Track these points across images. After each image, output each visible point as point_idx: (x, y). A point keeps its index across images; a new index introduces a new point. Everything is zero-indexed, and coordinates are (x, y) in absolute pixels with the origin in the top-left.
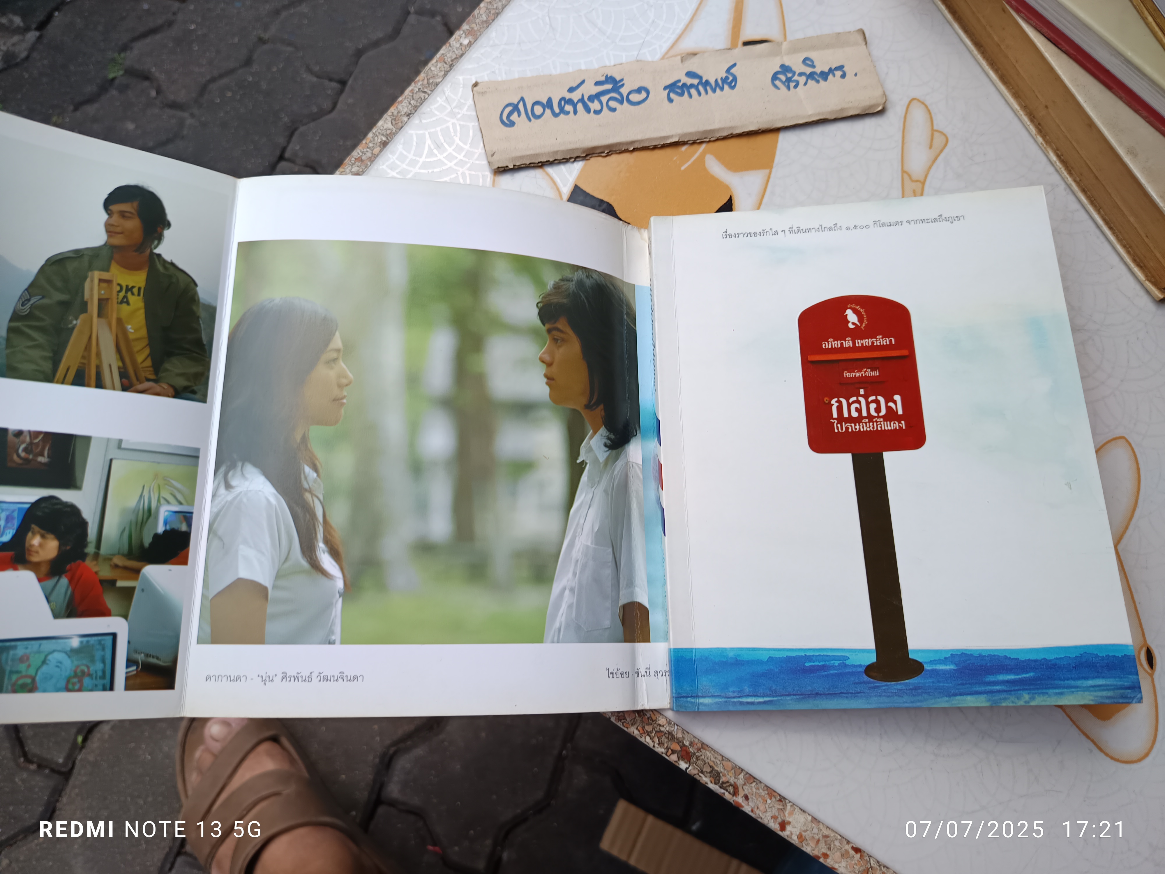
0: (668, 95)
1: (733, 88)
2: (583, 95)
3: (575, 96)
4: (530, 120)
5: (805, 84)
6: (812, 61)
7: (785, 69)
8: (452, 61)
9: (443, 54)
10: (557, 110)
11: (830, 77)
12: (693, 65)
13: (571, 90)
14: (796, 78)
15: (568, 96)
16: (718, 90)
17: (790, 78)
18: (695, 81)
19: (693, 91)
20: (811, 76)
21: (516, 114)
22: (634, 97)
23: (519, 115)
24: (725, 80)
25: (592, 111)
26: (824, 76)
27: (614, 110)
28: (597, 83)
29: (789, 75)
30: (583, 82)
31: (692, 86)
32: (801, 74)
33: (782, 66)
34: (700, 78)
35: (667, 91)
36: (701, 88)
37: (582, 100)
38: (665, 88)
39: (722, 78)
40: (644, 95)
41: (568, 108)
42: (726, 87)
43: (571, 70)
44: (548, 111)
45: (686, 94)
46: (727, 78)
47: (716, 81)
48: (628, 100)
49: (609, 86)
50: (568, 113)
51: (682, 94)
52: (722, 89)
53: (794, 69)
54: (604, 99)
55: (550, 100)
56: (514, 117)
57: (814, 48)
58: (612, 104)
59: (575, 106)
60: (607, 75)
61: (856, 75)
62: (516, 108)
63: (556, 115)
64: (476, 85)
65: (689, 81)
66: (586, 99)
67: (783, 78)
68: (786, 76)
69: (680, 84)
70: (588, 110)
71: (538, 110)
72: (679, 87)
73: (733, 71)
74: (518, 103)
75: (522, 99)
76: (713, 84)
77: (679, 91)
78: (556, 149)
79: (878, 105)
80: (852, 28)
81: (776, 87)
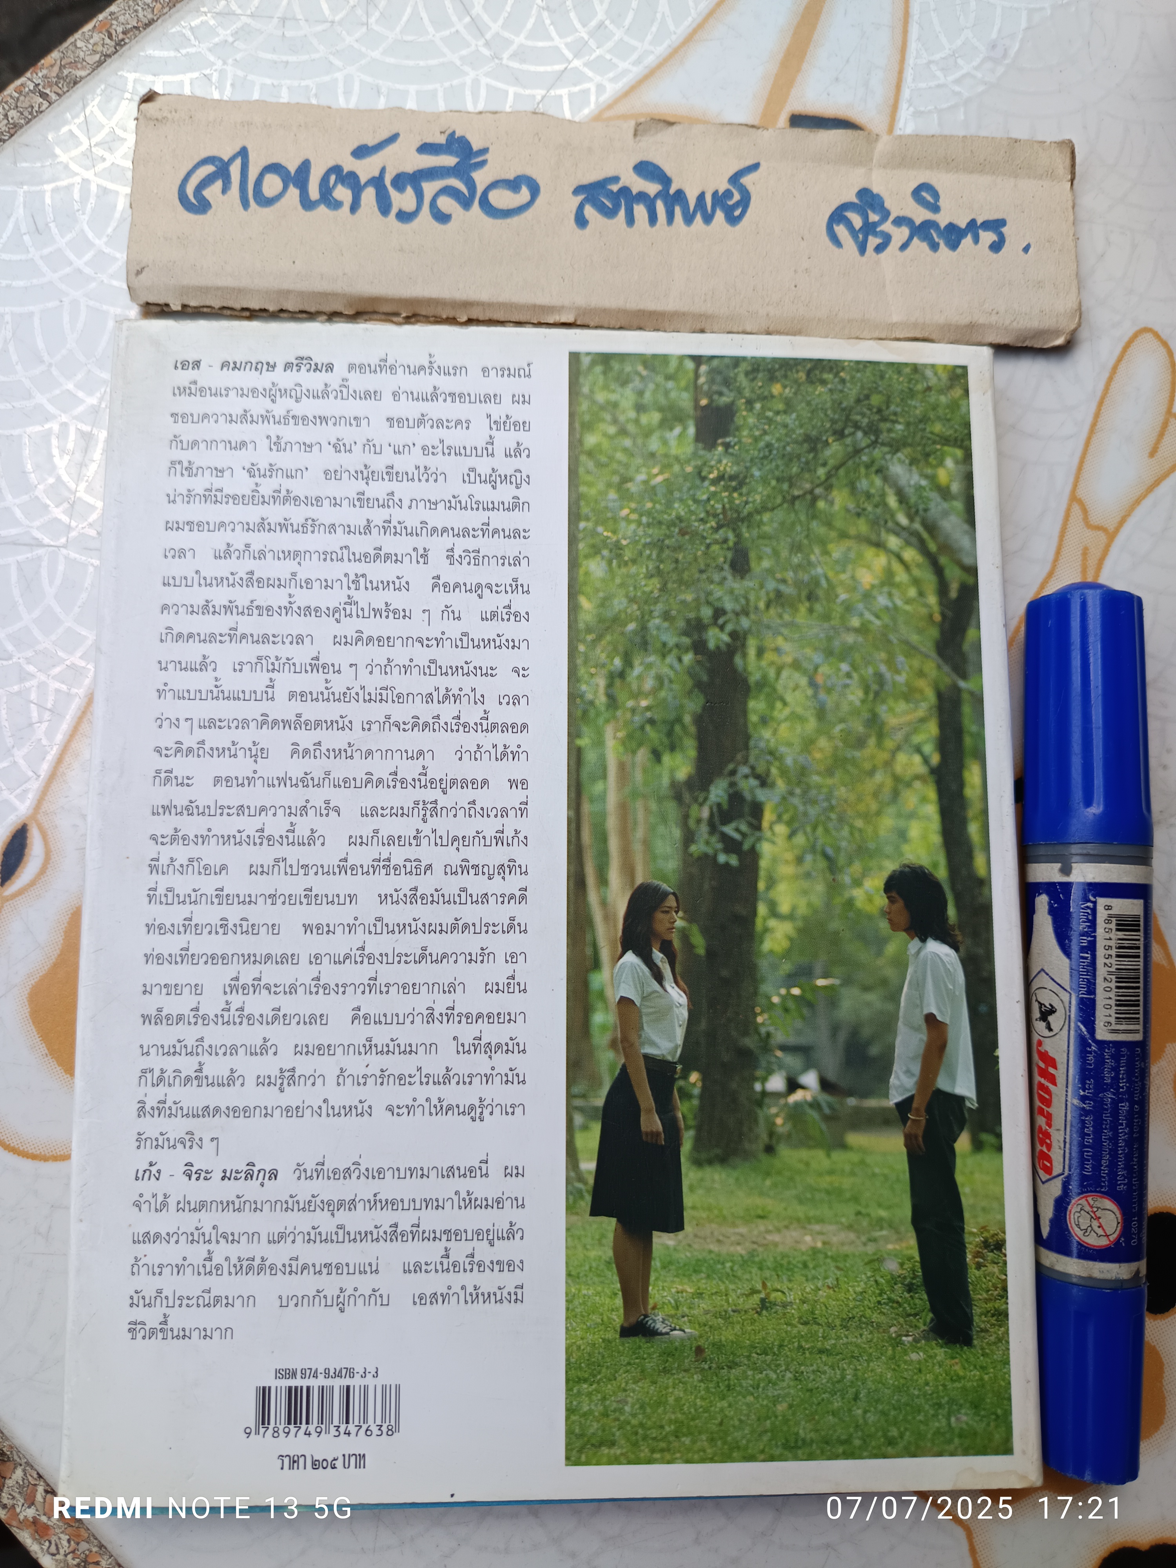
0: (581, 207)
1: (733, 220)
2: (383, 171)
3: (366, 169)
4: (245, 204)
5: (904, 247)
6: (936, 195)
7: (869, 200)
8: (124, 33)
9: (112, 14)
10: (314, 192)
11: (968, 241)
12: (659, 148)
13: (361, 152)
14: (887, 227)
15: (349, 164)
16: (698, 218)
17: (875, 225)
18: (652, 188)
19: (640, 211)
20: (923, 230)
21: (219, 184)
22: (501, 198)
23: (225, 190)
24: (720, 199)
25: (394, 211)
26: (953, 237)
27: (442, 218)
28: (426, 148)
29: (874, 217)
30: (393, 138)
31: (642, 197)
32: (899, 221)
33: (865, 193)
34: (666, 181)
35: (581, 198)
36: (660, 207)
37: (377, 182)
38: (578, 190)
39: (715, 194)
40: (525, 194)
41: (342, 193)
42: (720, 215)
43: (382, 104)
44: (293, 193)
45: (622, 213)
46: (728, 194)
47: (701, 197)
48: (485, 203)
49: (449, 161)
50: (337, 205)
51: (610, 213)
52: (708, 219)
53: (889, 203)
54: (430, 188)
55: (305, 167)
56: (213, 192)
57: (948, 164)
58: (446, 204)
59: (357, 190)
60: (454, 132)
61: (1026, 249)
62: (222, 171)
63: (307, 204)
64: (150, 98)
65: (638, 184)
66: (388, 181)
67: (857, 221)
68: (865, 218)
69: (615, 188)
70: (384, 206)
71: (272, 184)
72: (610, 194)
73: (746, 180)
74: (232, 159)
75: (243, 153)
76: (692, 202)
77: (608, 203)
78: (286, 286)
79: (1057, 333)
80: (1051, 134)
81: (835, 240)
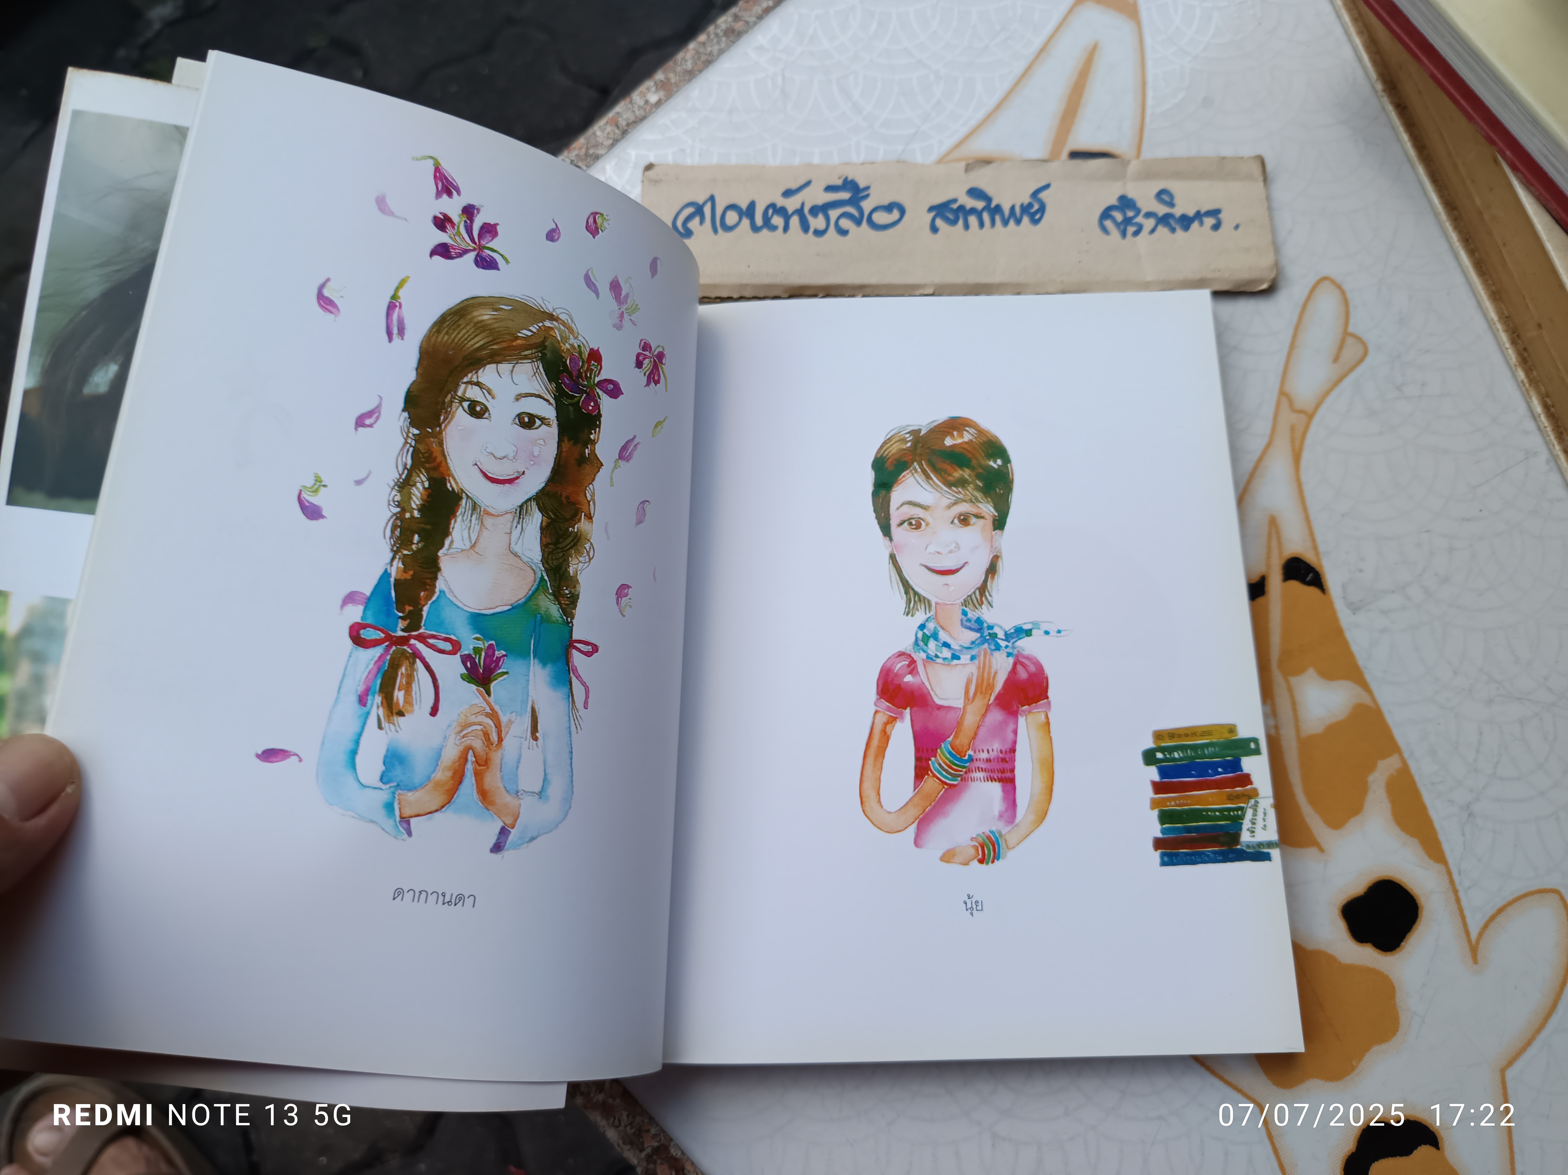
0: (933, 220)
1: (1035, 222)
2: (803, 204)
3: (791, 204)
4: (715, 231)
5: (1153, 231)
6: (1171, 196)
7: (1126, 203)
8: (627, 125)
9: (617, 114)
10: (759, 221)
11: (1195, 225)
12: (982, 179)
13: (788, 193)
14: (1140, 219)
15: (781, 202)
16: (1012, 223)
17: (1131, 219)
18: (980, 205)
19: (973, 220)
20: (1164, 220)
21: (697, 220)
22: (881, 218)
23: (702, 221)
24: (1026, 209)
25: (812, 230)
26: (1185, 223)
27: (843, 232)
28: (829, 189)
29: (1130, 214)
30: (808, 183)
31: (973, 211)
32: (1148, 215)
33: (1123, 198)
34: (988, 199)
35: (932, 214)
36: (986, 217)
37: (800, 212)
38: (931, 209)
39: (1022, 205)
40: (896, 214)
41: (778, 221)
42: (1026, 220)
43: (795, 162)
44: (746, 222)
45: (961, 222)
46: (1030, 205)
47: (1013, 208)
48: (870, 220)
49: (845, 195)
50: (774, 228)
51: (954, 222)
52: (1018, 222)
53: (1140, 204)
54: (834, 214)
55: (752, 206)
56: (694, 224)
57: (1178, 175)
58: (845, 223)
59: (787, 218)
60: (846, 178)
61: (1237, 227)
62: (699, 210)
63: (755, 229)
64: (649, 167)
65: (971, 203)
66: (806, 210)
67: (1119, 217)
69: (955, 206)
70: (805, 227)
71: (732, 218)
72: (952, 211)
73: (1043, 195)
74: (705, 203)
75: (712, 199)
76: (1007, 212)
77: (951, 216)
78: (745, 281)
79: (1262, 281)
80: (1248, 151)
81: (1105, 230)
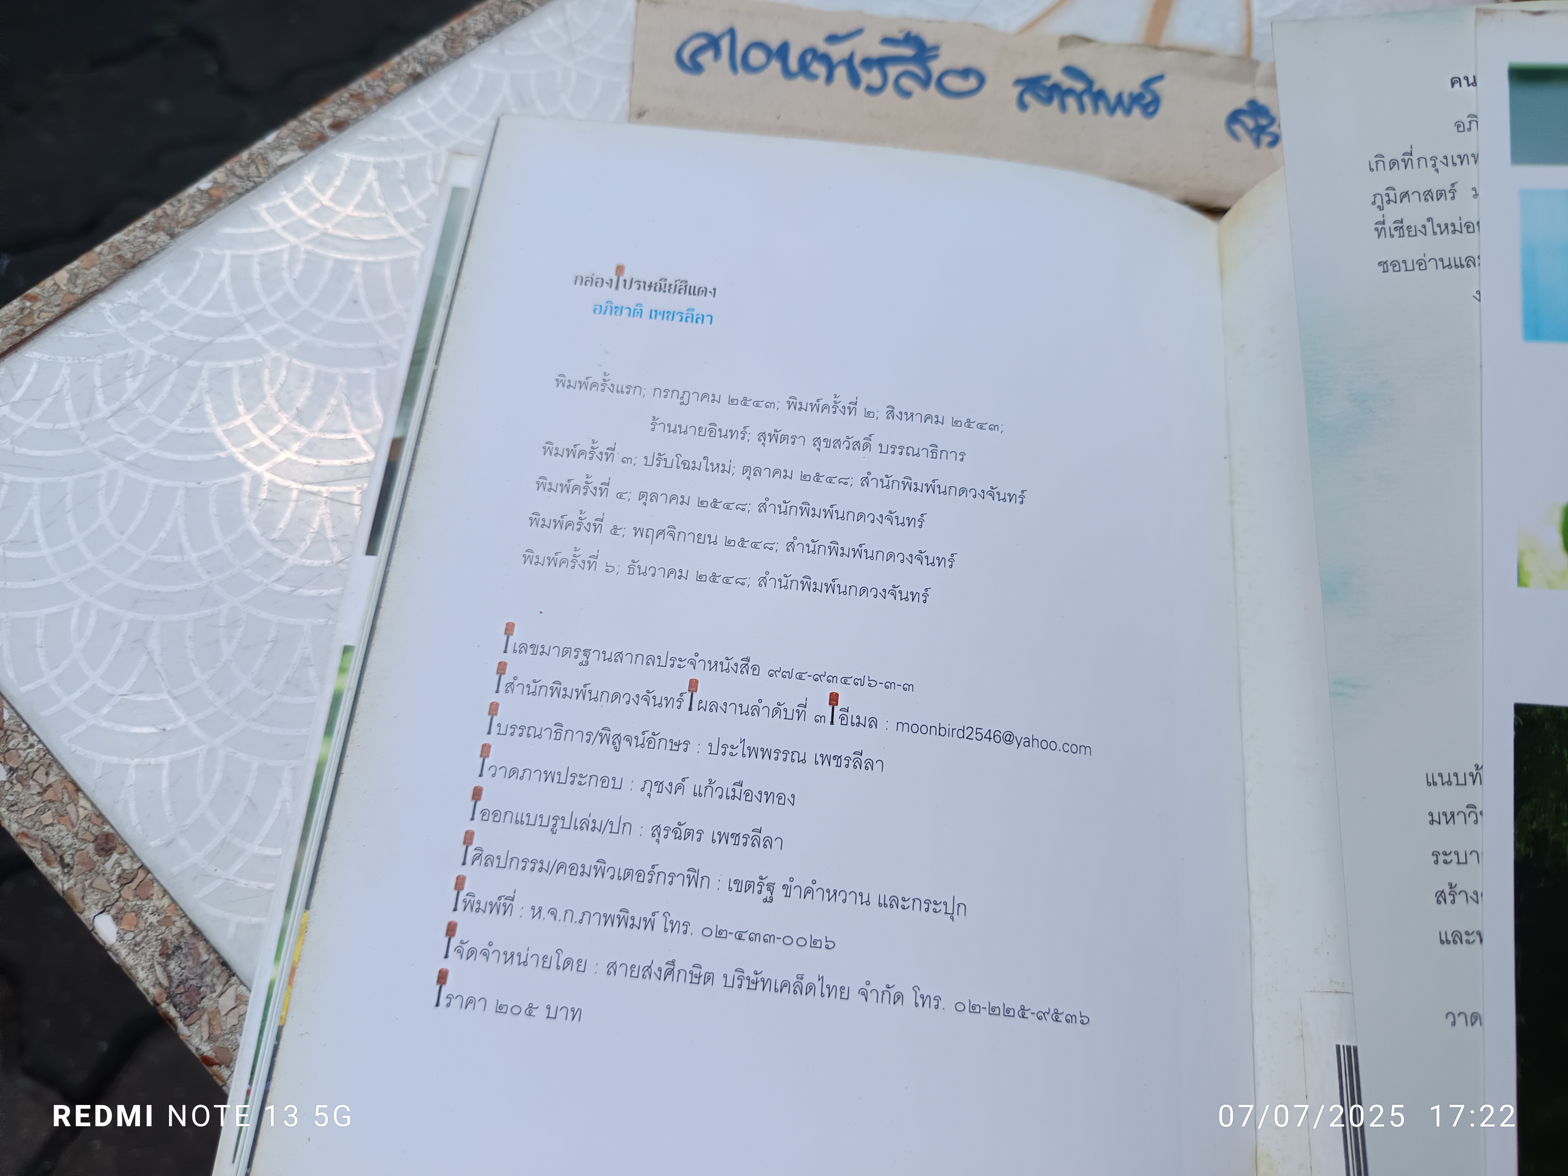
0: (1021, 96)
1: (1148, 115)
2: (852, 55)
3: (838, 52)
4: (734, 70)
7: (1256, 109)
10: (793, 64)
12: (1079, 57)
13: (832, 39)
14: (1277, 128)
15: (822, 47)
16: (1120, 111)
17: (1265, 127)
18: (1079, 86)
19: (1071, 102)
21: (710, 54)
22: (953, 83)
23: (717, 57)
24: (1136, 99)
25: (863, 86)
27: (907, 94)
28: (887, 41)
29: (1263, 121)
30: (859, 32)
31: (1070, 91)
33: (1252, 103)
34: (1090, 83)
35: (1020, 88)
36: (1087, 100)
37: (849, 62)
38: (1018, 82)
39: (1131, 93)
40: (972, 82)
41: (818, 68)
42: (1136, 111)
44: (776, 64)
45: (1056, 103)
46: (1140, 96)
47: (1120, 97)
48: (940, 83)
49: (907, 51)
50: (813, 77)
51: (1048, 100)
52: (1128, 111)
53: (1274, 114)
54: (893, 71)
55: (784, 47)
56: (706, 58)
58: (906, 83)
59: (831, 68)
60: (909, 32)
63: (789, 74)
65: (1067, 82)
66: (857, 61)
67: (1250, 122)
69: (1048, 83)
70: (855, 80)
71: (757, 57)
72: (1044, 88)
73: (1157, 86)
74: (721, 36)
75: (732, 32)
76: (1112, 98)
77: (1043, 94)
81: (1234, 135)
